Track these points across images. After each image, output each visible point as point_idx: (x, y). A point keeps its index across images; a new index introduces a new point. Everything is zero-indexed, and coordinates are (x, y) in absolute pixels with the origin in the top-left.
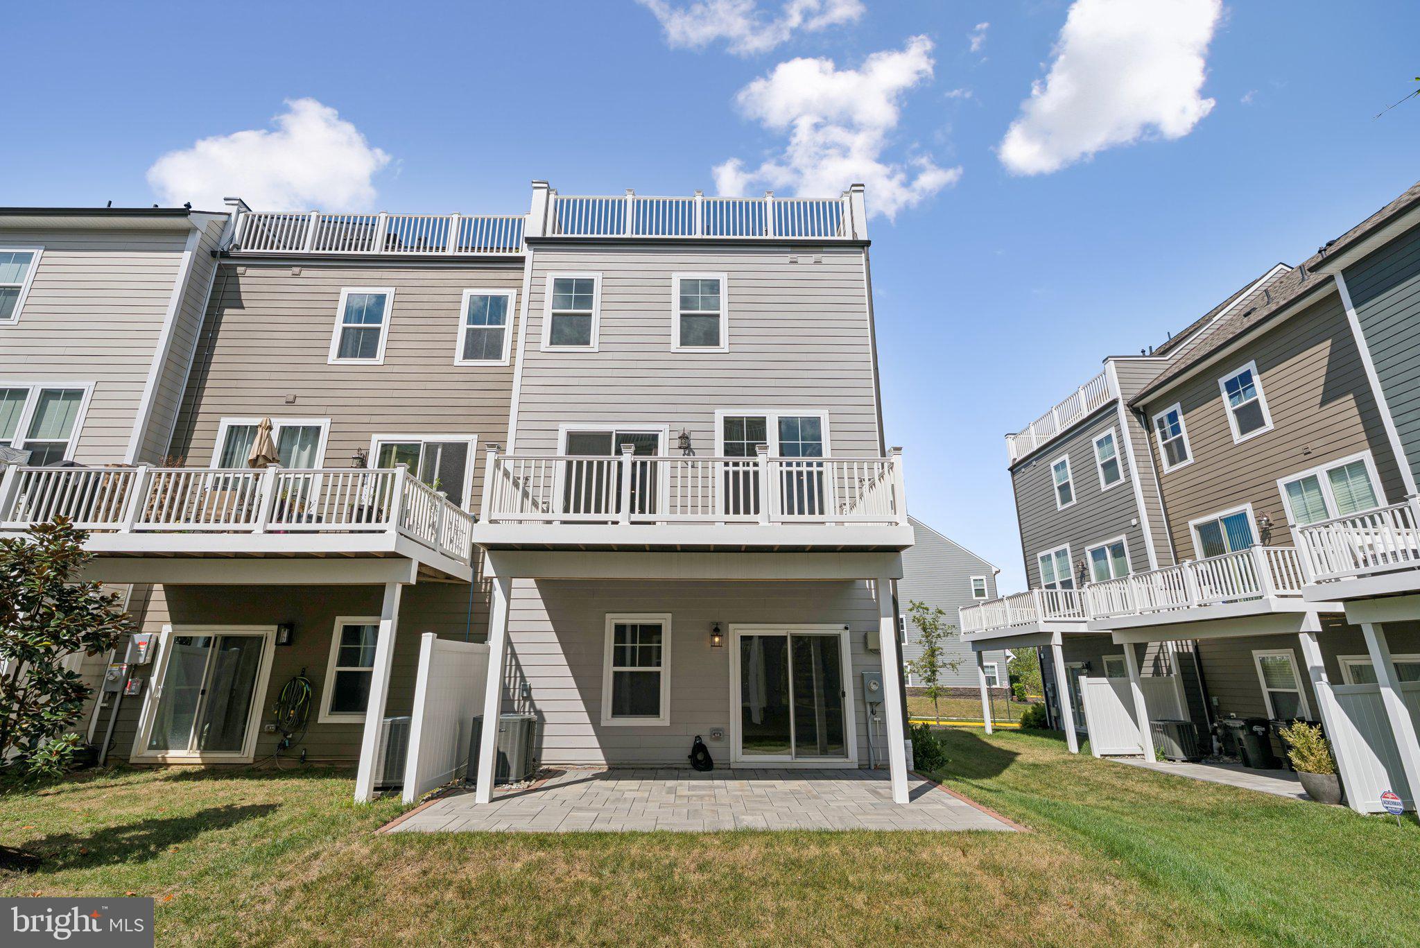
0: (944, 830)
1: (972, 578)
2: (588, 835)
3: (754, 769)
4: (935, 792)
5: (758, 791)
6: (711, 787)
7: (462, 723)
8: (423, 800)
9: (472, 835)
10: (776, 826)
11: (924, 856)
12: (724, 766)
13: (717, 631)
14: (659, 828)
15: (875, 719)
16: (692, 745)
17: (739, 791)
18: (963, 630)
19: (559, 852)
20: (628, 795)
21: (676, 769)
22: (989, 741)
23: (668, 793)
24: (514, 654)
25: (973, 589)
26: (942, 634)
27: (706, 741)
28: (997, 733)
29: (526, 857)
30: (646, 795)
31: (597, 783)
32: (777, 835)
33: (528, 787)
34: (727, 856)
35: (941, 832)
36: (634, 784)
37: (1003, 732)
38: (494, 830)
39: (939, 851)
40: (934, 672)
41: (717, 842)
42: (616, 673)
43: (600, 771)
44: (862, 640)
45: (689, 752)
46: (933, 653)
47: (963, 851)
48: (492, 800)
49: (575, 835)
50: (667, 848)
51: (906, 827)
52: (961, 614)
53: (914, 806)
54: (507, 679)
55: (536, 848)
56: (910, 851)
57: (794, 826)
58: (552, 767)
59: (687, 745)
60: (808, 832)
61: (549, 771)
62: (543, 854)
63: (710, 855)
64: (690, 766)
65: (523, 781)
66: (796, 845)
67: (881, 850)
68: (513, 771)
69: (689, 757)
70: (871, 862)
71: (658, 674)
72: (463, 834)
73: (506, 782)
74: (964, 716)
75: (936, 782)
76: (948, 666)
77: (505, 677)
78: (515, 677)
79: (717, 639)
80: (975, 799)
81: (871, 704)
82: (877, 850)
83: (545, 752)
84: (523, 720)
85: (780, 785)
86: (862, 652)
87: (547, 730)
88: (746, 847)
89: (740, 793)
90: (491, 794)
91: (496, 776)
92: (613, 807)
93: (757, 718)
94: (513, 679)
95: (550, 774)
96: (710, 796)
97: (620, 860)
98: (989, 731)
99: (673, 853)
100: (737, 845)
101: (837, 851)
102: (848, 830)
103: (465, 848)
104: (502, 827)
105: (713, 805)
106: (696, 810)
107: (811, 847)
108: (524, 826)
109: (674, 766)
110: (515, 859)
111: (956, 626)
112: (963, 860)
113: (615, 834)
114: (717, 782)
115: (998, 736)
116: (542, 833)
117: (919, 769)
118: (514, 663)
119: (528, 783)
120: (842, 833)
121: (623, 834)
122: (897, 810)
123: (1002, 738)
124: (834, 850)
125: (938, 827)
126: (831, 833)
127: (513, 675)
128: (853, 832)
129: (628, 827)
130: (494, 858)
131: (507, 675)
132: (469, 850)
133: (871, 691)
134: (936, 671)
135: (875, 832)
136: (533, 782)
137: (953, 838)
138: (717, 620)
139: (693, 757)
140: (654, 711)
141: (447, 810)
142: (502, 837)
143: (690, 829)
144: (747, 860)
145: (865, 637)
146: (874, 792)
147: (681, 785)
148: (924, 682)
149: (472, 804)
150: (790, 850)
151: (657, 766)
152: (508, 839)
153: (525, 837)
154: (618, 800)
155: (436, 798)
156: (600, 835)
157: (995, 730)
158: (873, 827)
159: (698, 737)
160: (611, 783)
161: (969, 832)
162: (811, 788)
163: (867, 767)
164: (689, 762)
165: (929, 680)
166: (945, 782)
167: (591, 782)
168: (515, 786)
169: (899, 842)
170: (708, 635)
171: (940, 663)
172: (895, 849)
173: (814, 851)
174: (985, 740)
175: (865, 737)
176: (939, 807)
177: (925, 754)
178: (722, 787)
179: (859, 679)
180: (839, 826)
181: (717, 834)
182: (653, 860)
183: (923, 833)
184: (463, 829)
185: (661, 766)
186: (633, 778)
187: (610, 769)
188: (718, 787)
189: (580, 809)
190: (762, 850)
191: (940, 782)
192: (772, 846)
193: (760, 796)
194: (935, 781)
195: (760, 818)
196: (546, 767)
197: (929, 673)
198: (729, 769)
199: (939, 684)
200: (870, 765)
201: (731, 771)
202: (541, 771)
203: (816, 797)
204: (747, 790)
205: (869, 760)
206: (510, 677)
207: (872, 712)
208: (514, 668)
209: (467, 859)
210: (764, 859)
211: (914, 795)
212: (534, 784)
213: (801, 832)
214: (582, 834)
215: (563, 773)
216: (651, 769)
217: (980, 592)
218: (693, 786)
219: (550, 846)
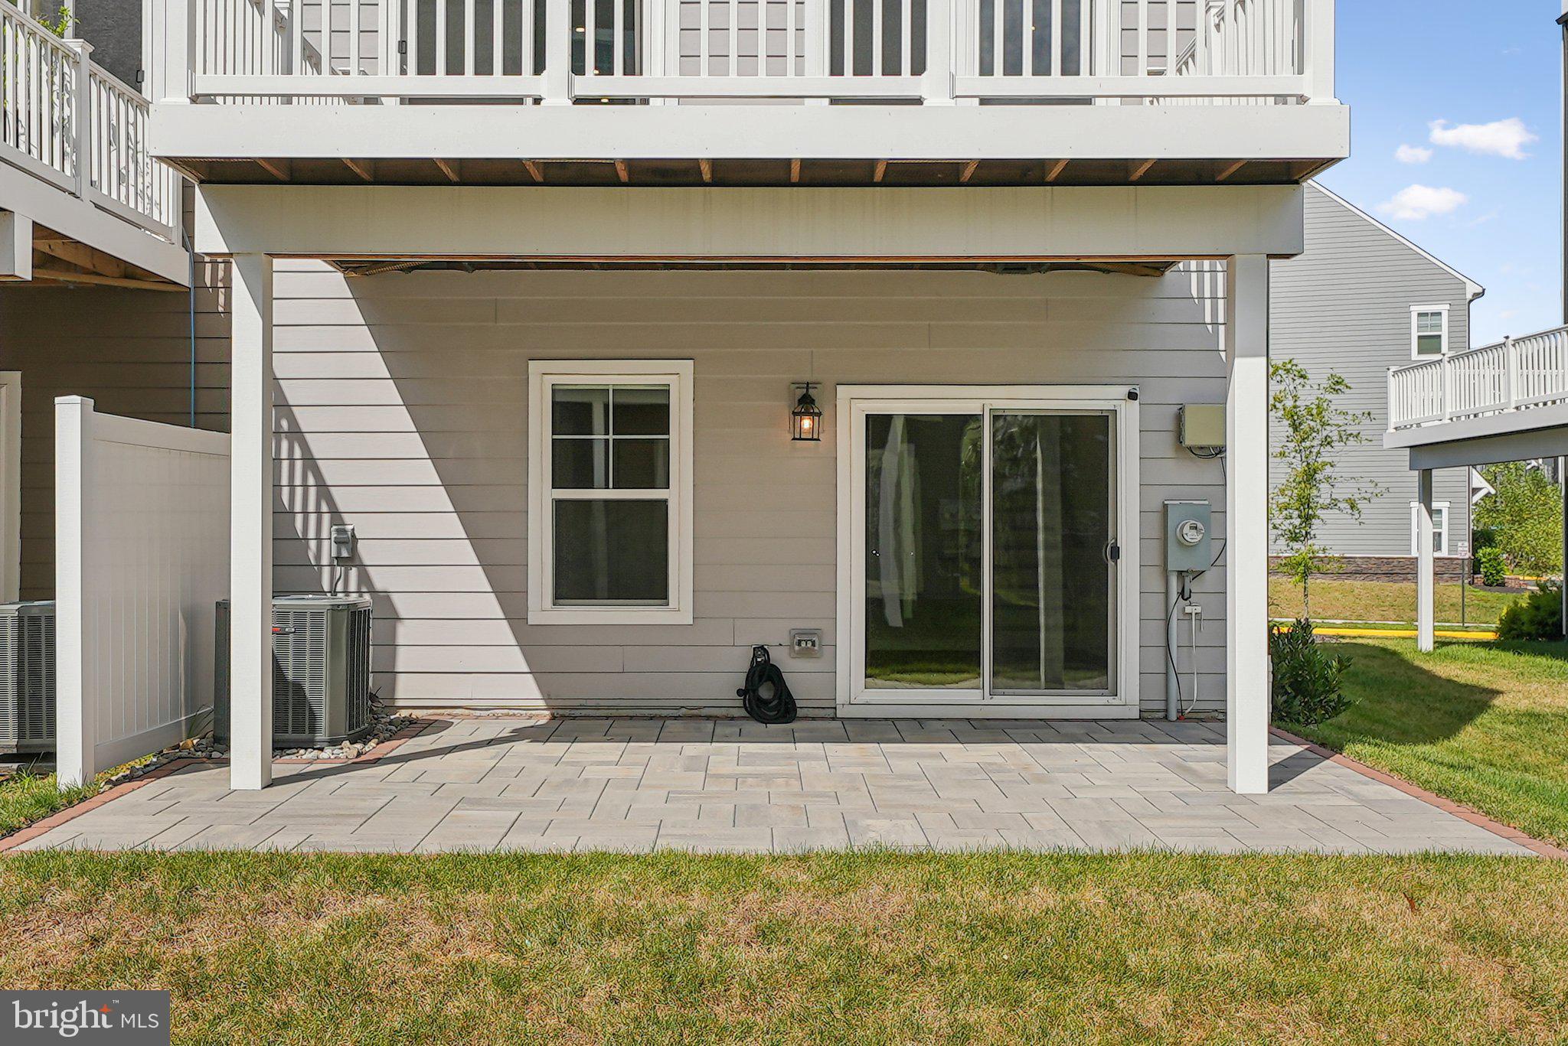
0: (1363, 852)
1: (1416, 309)
2: (493, 859)
3: (893, 720)
4: (1329, 771)
5: (908, 766)
6: (790, 757)
7: (191, 617)
8: (109, 782)
9: (209, 860)
10: (948, 842)
11: (1315, 909)
12: (822, 713)
13: (806, 404)
14: (662, 844)
15: (1188, 610)
16: (746, 667)
17: (860, 765)
18: (1394, 420)
19: (420, 895)
20: (591, 772)
21: (708, 718)
22: (1426, 666)
23: (687, 769)
24: (296, 434)
25: (1415, 335)
26: (1335, 436)
27: (779, 657)
28: (1445, 649)
29: (338, 909)
30: (637, 772)
31: (522, 746)
32: (951, 863)
33: (359, 754)
34: (828, 907)
35: (1357, 859)
36: (609, 750)
37: (1454, 647)
38: (263, 849)
39: (1349, 899)
40: (1307, 519)
41: (802, 877)
42: (559, 504)
43: (531, 723)
44: (1169, 424)
45: (741, 683)
46: (1310, 476)
47: (1411, 901)
48: (270, 783)
49: (459, 861)
50: (683, 889)
51: (1269, 845)
52: (1392, 382)
53: (1284, 796)
54: (285, 491)
55: (363, 887)
56: (1280, 899)
57: (993, 842)
58: (417, 714)
59: (736, 666)
60: (1028, 857)
61: (412, 722)
62: (380, 901)
63: (785, 906)
64: (743, 713)
65: (347, 743)
66: (998, 885)
67: (1207, 896)
68: (324, 722)
69: (739, 692)
70: (1182, 923)
71: (663, 504)
72: (189, 856)
73: (309, 745)
74: (1360, 617)
75: (1330, 747)
76: (1342, 505)
77: (277, 486)
78: (305, 486)
79: (807, 423)
80: (1426, 785)
81: (1181, 574)
82: (1196, 897)
83: (402, 681)
84: (335, 609)
85: (958, 755)
86: (1170, 453)
87: (404, 633)
88: (876, 890)
89: (861, 770)
90: (266, 769)
91: (276, 729)
92: (557, 798)
93: (894, 618)
94: (299, 491)
95: (413, 727)
96: (788, 776)
97: (565, 916)
98: (1426, 643)
99: (697, 901)
100: (853, 885)
101: (1099, 899)
102: (1124, 851)
103: (192, 888)
104: (285, 842)
105: (795, 795)
106: (754, 807)
107: (1036, 889)
108: (339, 840)
109: (704, 712)
110: (312, 912)
111: (1375, 414)
112: (1413, 921)
113: (556, 858)
114: (803, 747)
115: (1446, 656)
116: (378, 856)
117: (1281, 719)
118: (298, 454)
119: (359, 746)
120: (1111, 858)
121: (575, 858)
122: (1239, 808)
123: (1455, 658)
124: (1091, 896)
125: (1349, 849)
126: (1083, 859)
127: (298, 481)
128: (1137, 855)
129: (590, 842)
130: (262, 910)
131: (285, 481)
132: (201, 891)
133: (1184, 545)
134: (1314, 516)
135: (1194, 858)
136: (372, 744)
137: (1386, 871)
138: (807, 377)
139: (748, 692)
140: (655, 589)
141: (161, 804)
142: (283, 865)
143: (738, 848)
144: (877, 917)
145: (1179, 418)
146: (1182, 769)
147: (718, 753)
148: (1282, 541)
149: (222, 790)
150: (983, 895)
151: (664, 713)
152: (297, 868)
153: (338, 866)
154: (568, 782)
155: (140, 778)
156: (520, 861)
157: (1440, 644)
158: (1188, 845)
159: (761, 650)
160: (556, 749)
161: (1426, 857)
162: (1030, 760)
163: (1161, 715)
164: (740, 703)
165: (1294, 537)
166: (1351, 748)
167: (508, 745)
168: (327, 753)
169: (1253, 879)
170: (786, 413)
171: (1324, 500)
172: (1243, 895)
173: (1041, 898)
174: (1417, 663)
175: (1162, 651)
176: (1342, 801)
177: (1299, 687)
178: (816, 758)
179: (1155, 519)
180: (1103, 844)
181: (804, 859)
182: (648, 916)
183: (1310, 861)
184: (192, 846)
185: (675, 713)
186: (608, 737)
187: (553, 717)
188: (808, 757)
189: (478, 803)
190: (915, 895)
191: (1338, 749)
192: (939, 887)
193: (908, 777)
194: (1323, 745)
195: (909, 824)
196: (404, 713)
197: (1297, 522)
198: (834, 719)
199: (1317, 544)
200: (1166, 710)
201: (839, 724)
202: (391, 723)
203: (1039, 779)
204: (878, 765)
205: (1166, 700)
206: (292, 486)
207: (1182, 594)
208: (299, 464)
209: (196, 912)
210: (919, 916)
211: (1279, 775)
212: (373, 749)
213: (1011, 854)
214: (477, 858)
215: (441, 726)
216: (652, 718)
217: (1429, 343)
218: (750, 755)
219: (397, 883)
